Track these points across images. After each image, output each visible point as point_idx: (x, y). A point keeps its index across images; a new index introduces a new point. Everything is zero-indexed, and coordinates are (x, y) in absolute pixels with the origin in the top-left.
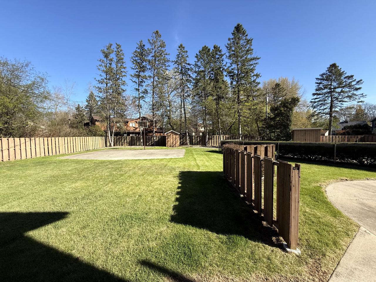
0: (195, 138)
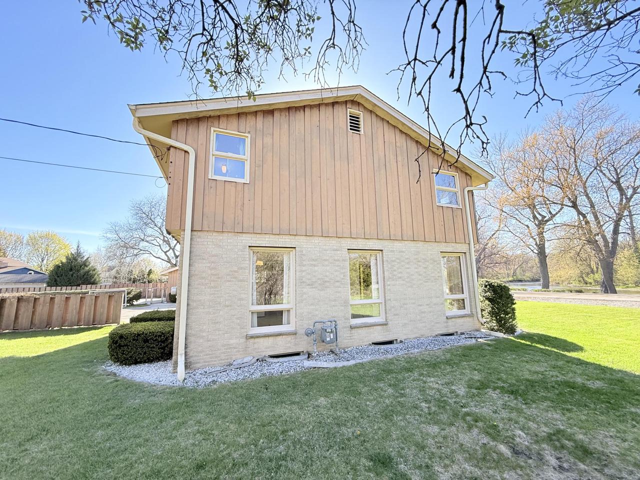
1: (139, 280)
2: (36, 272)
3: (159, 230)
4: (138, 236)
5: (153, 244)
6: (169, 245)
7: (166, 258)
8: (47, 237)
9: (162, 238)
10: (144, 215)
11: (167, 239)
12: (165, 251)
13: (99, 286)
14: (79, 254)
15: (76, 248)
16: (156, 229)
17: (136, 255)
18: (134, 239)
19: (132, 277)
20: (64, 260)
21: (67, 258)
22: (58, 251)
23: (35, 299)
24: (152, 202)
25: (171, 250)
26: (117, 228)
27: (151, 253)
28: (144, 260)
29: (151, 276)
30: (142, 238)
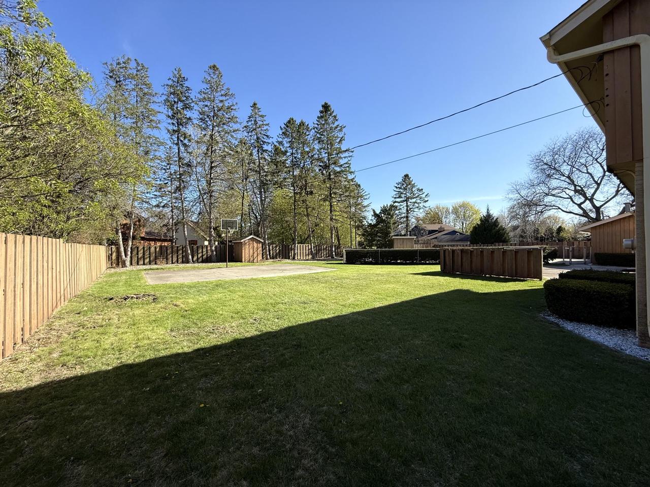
0: (273, 249)
1: (548, 239)
2: (460, 234)
3: (567, 180)
4: (541, 191)
5: (561, 197)
6: (584, 195)
7: (581, 212)
8: (464, 206)
9: (573, 188)
10: (546, 167)
11: (580, 188)
12: (579, 203)
13: (509, 243)
14: (489, 216)
15: (486, 211)
16: (563, 178)
17: (542, 212)
18: (538, 195)
19: (539, 236)
20: (479, 223)
21: (481, 220)
22: (471, 216)
23: (471, 251)
24: (554, 148)
25: (587, 201)
26: (518, 187)
27: (559, 208)
28: (549, 217)
29: (561, 234)
30: (547, 192)
